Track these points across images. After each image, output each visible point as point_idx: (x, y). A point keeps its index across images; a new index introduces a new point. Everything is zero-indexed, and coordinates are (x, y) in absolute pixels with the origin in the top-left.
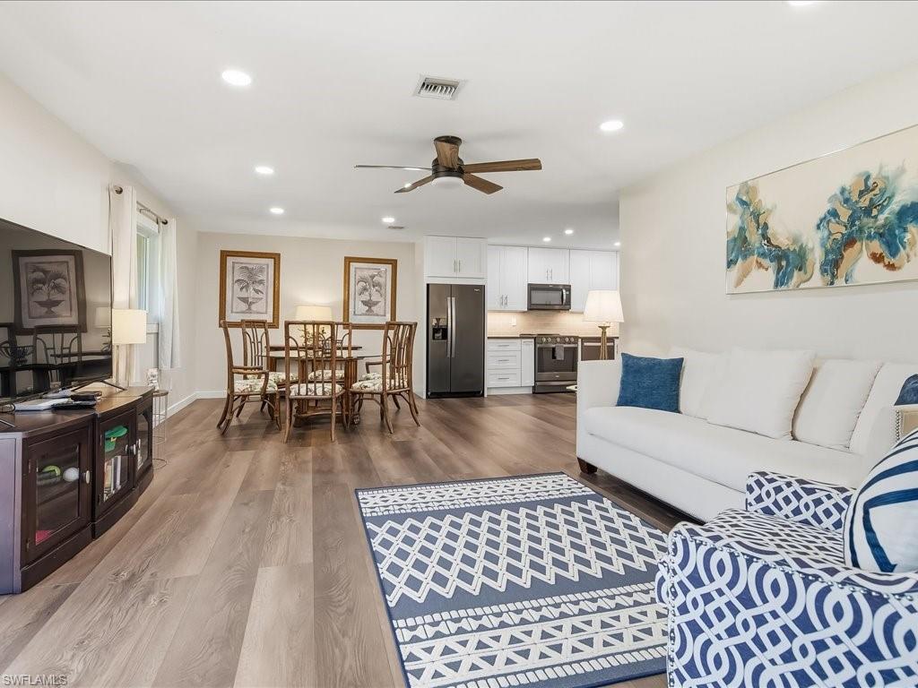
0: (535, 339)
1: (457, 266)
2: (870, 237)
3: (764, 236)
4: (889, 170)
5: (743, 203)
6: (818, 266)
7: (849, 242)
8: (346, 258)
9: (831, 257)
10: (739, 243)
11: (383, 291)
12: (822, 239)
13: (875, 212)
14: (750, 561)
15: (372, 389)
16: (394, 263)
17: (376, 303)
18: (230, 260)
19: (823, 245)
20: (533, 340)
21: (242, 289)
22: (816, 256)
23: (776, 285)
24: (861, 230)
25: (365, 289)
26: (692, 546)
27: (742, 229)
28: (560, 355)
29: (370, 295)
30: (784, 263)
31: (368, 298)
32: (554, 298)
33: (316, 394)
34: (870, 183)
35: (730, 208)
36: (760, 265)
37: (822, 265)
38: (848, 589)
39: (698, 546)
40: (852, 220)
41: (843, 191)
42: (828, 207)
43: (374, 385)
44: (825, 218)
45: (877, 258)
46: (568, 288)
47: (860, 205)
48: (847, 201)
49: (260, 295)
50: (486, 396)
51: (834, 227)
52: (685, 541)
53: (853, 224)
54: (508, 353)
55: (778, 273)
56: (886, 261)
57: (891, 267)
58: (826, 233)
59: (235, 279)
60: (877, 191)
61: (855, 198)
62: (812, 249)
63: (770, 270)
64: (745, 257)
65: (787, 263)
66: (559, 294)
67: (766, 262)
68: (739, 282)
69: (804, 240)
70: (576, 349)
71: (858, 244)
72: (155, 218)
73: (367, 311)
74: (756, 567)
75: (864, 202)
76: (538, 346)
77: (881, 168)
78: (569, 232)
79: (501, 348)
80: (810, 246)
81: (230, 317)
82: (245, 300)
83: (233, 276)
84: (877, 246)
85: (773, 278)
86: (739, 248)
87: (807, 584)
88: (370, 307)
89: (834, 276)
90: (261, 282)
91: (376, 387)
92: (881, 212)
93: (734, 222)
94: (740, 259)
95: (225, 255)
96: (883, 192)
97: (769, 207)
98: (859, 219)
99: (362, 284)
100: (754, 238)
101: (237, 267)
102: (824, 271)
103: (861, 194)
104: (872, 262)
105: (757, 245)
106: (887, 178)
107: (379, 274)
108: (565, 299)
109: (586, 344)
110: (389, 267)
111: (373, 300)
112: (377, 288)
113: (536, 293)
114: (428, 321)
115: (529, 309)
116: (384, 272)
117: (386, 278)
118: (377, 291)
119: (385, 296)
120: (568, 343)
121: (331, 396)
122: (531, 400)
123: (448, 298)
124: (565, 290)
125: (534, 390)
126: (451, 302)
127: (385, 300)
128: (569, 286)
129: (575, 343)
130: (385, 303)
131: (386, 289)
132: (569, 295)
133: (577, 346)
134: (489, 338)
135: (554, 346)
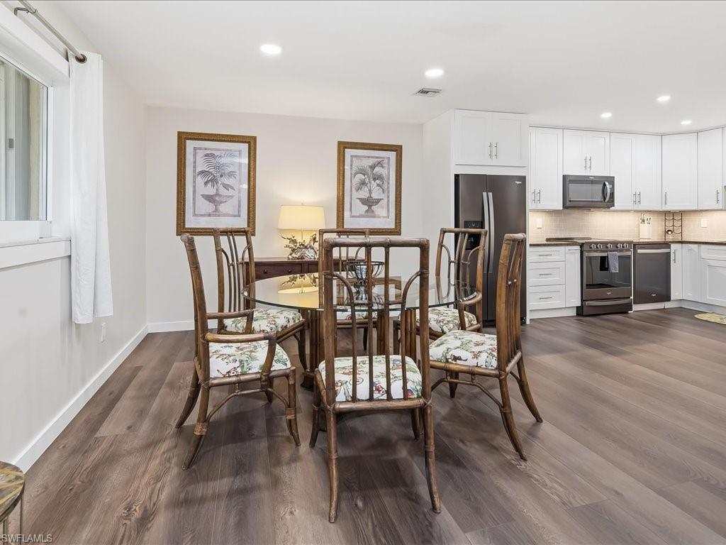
0: (582, 245)
1: (493, 150)
8: (340, 143)
11: (385, 186)
15: (472, 362)
16: (398, 149)
17: (378, 201)
18: (190, 144)
20: (578, 247)
21: (206, 183)
25: (363, 183)
28: (614, 267)
29: (370, 192)
31: (368, 195)
32: (595, 193)
33: (390, 398)
43: (476, 356)
46: (611, 180)
49: (231, 192)
50: (528, 322)
54: (551, 265)
59: (197, 171)
66: (601, 187)
70: (630, 256)
72: (62, 47)
73: (367, 211)
76: (586, 254)
78: (664, 98)
79: (543, 259)
81: (191, 223)
82: (209, 198)
83: (195, 167)
88: (370, 206)
90: (231, 174)
91: (482, 361)
95: (183, 138)
99: (360, 176)
101: (200, 154)
107: (380, 164)
108: (608, 194)
109: (639, 251)
110: (392, 155)
111: (374, 198)
112: (378, 181)
113: (572, 187)
114: (457, 225)
115: (565, 207)
116: (386, 161)
117: (389, 169)
118: (378, 185)
119: (388, 192)
120: (621, 251)
121: (422, 401)
122: (575, 329)
123: (485, 194)
124: (607, 183)
125: (580, 311)
126: (488, 198)
127: (388, 197)
128: (614, 177)
129: (628, 250)
130: (388, 201)
131: (389, 183)
132: (613, 189)
133: (631, 253)
134: (531, 245)
135: (605, 254)
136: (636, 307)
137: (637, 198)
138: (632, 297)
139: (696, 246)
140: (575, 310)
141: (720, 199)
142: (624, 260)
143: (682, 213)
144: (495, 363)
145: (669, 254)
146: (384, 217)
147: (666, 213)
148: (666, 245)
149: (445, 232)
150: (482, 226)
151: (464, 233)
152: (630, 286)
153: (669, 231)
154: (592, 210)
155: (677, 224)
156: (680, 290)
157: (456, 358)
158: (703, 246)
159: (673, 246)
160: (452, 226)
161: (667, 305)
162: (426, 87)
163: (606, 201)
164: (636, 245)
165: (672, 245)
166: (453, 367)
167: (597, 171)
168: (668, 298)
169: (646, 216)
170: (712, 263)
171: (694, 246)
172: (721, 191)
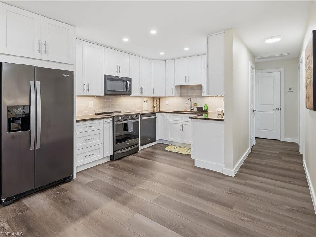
0: (114, 118)
1: (41, 47)
20: (111, 119)
28: (131, 129)
32: (120, 86)
46: (130, 80)
54: (93, 133)
66: (124, 83)
70: (138, 121)
76: (115, 123)
108: (129, 87)
109: (143, 118)
113: (109, 82)
115: (105, 94)
120: (134, 119)
122: (109, 172)
123: (32, 82)
124: (128, 82)
125: (113, 158)
126: (35, 86)
128: (131, 78)
129: (138, 118)
132: (131, 85)
133: (139, 120)
134: (77, 121)
135: (125, 122)
137: (142, 90)
138: (139, 144)
139: (165, 114)
140: (110, 158)
141: (174, 91)
142: (135, 125)
143: (159, 98)
145: (155, 118)
147: (154, 98)
148: (154, 114)
153: (155, 106)
154: (122, 96)
155: (158, 103)
156: (160, 136)
158: (168, 114)
159: (157, 114)
163: (128, 91)
164: (141, 115)
167: (123, 74)
168: (155, 141)
169: (146, 99)
170: (171, 122)
171: (164, 114)
172: (174, 88)
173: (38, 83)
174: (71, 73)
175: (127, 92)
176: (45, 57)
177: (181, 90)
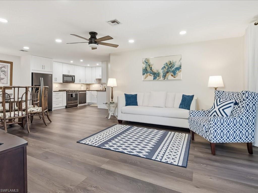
0: (67, 91)
1: (43, 67)
2: (171, 72)
3: (151, 69)
4: (174, 61)
5: (146, 62)
6: (162, 76)
7: (167, 72)
9: (164, 75)
10: (145, 70)
12: (163, 71)
13: (172, 68)
14: (222, 119)
16: (11, 63)
19: (163, 72)
22: (162, 74)
23: (154, 79)
24: (169, 71)
26: (215, 119)
27: (146, 67)
28: (74, 96)
30: (155, 75)
32: (70, 79)
33: (19, 116)
34: (171, 63)
35: (143, 63)
36: (150, 75)
37: (163, 76)
38: (232, 119)
39: (216, 119)
40: (168, 69)
41: (166, 63)
42: (164, 66)
44: (163, 68)
45: (172, 76)
46: (74, 76)
47: (169, 66)
48: (167, 65)
50: (53, 110)
51: (165, 69)
52: (214, 119)
53: (168, 70)
54: (59, 96)
55: (154, 77)
56: (174, 76)
57: (174, 77)
58: (163, 70)
60: (172, 64)
61: (168, 65)
62: (161, 73)
63: (152, 76)
64: (147, 73)
65: (156, 75)
66: (72, 78)
67: (151, 75)
68: (146, 78)
69: (159, 71)
70: (78, 94)
71: (169, 73)
74: (223, 119)
75: (170, 66)
76: (68, 93)
77: (173, 61)
78: (82, 61)
79: (57, 95)
80: (160, 72)
84: (172, 74)
85: (153, 78)
86: (145, 71)
87: (228, 119)
89: (165, 78)
91: (39, 110)
92: (173, 68)
93: (144, 66)
94: (145, 74)
96: (173, 65)
97: (152, 64)
98: (169, 69)
100: (149, 69)
102: (163, 77)
103: (169, 64)
104: (171, 76)
105: (149, 71)
106: (174, 62)
107: (4, 67)
109: (80, 92)
110: (9, 65)
111: (2, 78)
112: (3, 73)
113: (65, 77)
114: (32, 85)
115: (63, 82)
116: (7, 66)
117: (8, 69)
118: (3, 74)
119: (7, 76)
120: (76, 92)
121: (26, 116)
122: (65, 110)
123: (41, 78)
126: (42, 80)
127: (7, 77)
130: (7, 79)
131: (7, 73)
132: (74, 78)
134: (54, 91)
135: (72, 93)
136: (79, 105)
137: (80, 81)
138: (78, 103)
140: (65, 107)
142: (76, 95)
143: (89, 84)
144: (41, 110)
145: (86, 93)
146: (6, 84)
147: (87, 84)
148: (85, 91)
149: (29, 87)
150: (40, 86)
151: (35, 87)
152: (78, 100)
153: (87, 88)
154: (70, 83)
155: (89, 86)
156: (88, 101)
157: (33, 111)
158: (92, 91)
160: (31, 86)
161: (86, 104)
162: (23, 50)
165: (87, 91)
166: (32, 112)
167: (71, 74)
168: (85, 103)
169: (83, 85)
170: (93, 94)
171: (90, 91)
172: (95, 80)
173: (42, 78)
174: (52, 75)
175: (73, 81)
176: (43, 70)
177: (99, 80)
